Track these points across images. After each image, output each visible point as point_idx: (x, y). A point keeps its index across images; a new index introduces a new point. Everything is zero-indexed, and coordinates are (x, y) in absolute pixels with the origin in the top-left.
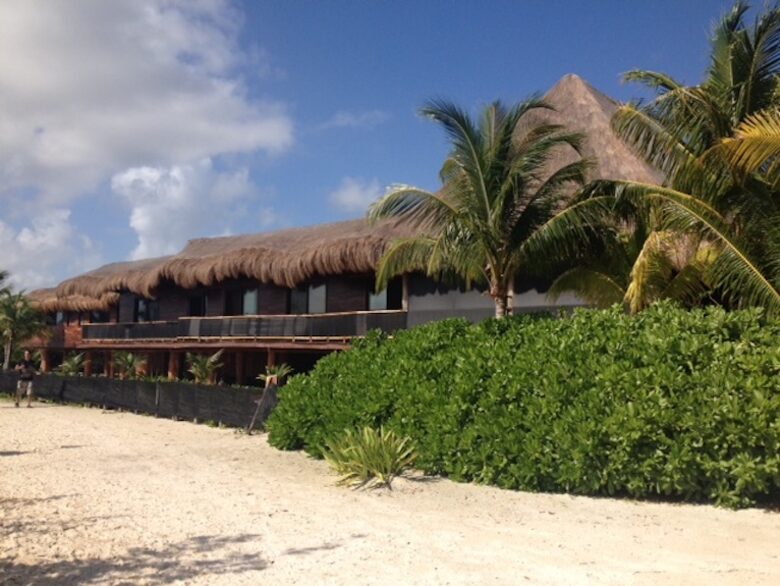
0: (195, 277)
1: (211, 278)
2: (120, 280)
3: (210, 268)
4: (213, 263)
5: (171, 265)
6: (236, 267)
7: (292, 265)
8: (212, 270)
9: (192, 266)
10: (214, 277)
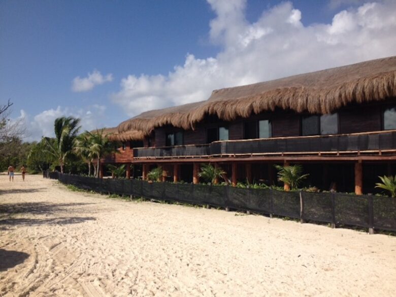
0: (236, 112)
1: (250, 112)
2: (165, 119)
3: (249, 104)
4: (251, 101)
5: (214, 105)
6: (274, 103)
7: (330, 97)
8: (251, 107)
9: (232, 105)
10: (253, 111)
